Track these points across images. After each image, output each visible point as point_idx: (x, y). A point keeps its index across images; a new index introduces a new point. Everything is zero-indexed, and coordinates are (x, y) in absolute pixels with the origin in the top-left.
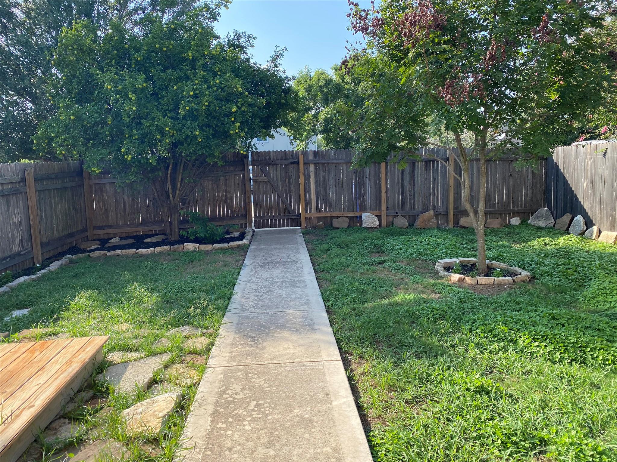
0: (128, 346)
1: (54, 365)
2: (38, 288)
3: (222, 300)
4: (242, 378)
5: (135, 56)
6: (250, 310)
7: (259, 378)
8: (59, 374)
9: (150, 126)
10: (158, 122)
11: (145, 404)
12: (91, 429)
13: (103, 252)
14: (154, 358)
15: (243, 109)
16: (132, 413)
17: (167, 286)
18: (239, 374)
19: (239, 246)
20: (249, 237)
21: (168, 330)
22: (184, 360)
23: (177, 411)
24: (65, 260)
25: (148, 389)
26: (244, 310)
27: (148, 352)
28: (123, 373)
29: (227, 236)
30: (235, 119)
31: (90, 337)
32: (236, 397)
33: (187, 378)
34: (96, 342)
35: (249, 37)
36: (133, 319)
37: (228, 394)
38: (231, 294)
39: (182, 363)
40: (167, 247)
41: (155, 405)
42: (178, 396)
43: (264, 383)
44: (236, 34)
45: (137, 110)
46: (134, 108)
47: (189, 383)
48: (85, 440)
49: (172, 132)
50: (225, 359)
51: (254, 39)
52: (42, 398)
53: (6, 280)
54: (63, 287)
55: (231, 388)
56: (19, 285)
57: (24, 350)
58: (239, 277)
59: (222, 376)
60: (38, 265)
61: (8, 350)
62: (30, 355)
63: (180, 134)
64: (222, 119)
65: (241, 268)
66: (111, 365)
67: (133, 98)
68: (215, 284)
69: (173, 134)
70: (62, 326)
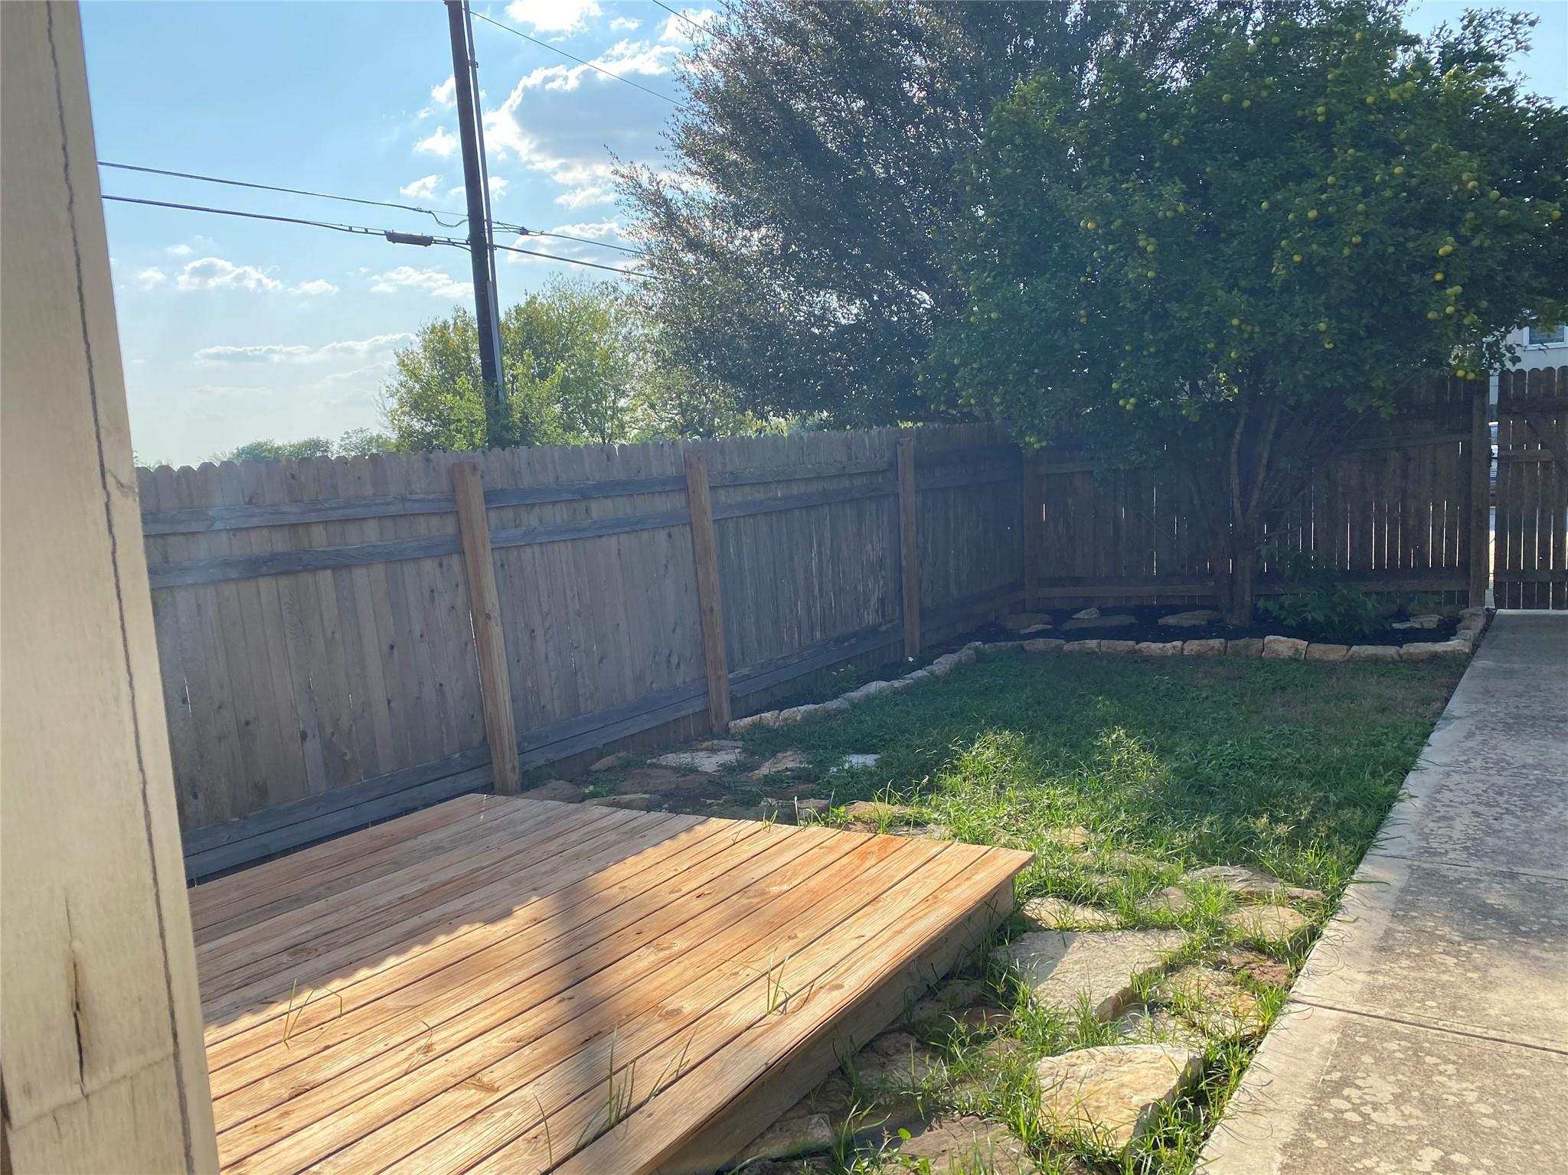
0: (1077, 888)
1: (901, 897)
2: (902, 711)
3: (1359, 812)
4: (1402, 1062)
5: (1166, 136)
6: (1451, 855)
7: (1460, 1076)
8: (908, 921)
9: (1188, 319)
10: (1210, 305)
11: (1099, 1057)
12: (962, 1081)
13: (1054, 642)
14: (1141, 935)
15: (1476, 243)
16: (1062, 1073)
17: (1204, 747)
18: (1393, 1045)
19: (1434, 657)
20: (1470, 634)
21: (1188, 867)
22: (1224, 962)
23: (1183, 1105)
24: (966, 653)
25: (1114, 1018)
26: (1432, 853)
27: (1127, 916)
28: (1056, 959)
29: (1396, 626)
30: (1446, 275)
31: (988, 847)
32: (1374, 1116)
33: (1226, 1015)
34: (1000, 862)
35: (1514, 21)
36: (1102, 820)
37: (1348, 1099)
38: (1391, 799)
39: (1217, 969)
40: (1216, 643)
41: (1125, 1068)
42: (1191, 1062)
43: (1480, 1100)
44: (1471, 22)
45: (1157, 279)
46: (1150, 274)
47: (1231, 1031)
48: (944, 1104)
49: (1249, 328)
50: (1350, 988)
51: (1532, 24)
52: (860, 973)
53: (845, 684)
54: (952, 715)
55: (1359, 1082)
56: (868, 698)
57: (848, 847)
58: (1426, 749)
59: (1335, 1037)
60: (911, 659)
61: (818, 841)
62: (857, 862)
63: (1271, 334)
64: (1403, 279)
65: (1433, 724)
66: (1031, 930)
67: (1150, 248)
68: (1342, 759)
69: (1252, 334)
70: (937, 808)
